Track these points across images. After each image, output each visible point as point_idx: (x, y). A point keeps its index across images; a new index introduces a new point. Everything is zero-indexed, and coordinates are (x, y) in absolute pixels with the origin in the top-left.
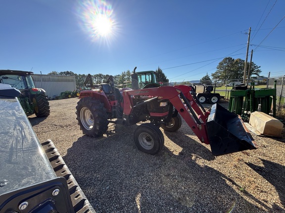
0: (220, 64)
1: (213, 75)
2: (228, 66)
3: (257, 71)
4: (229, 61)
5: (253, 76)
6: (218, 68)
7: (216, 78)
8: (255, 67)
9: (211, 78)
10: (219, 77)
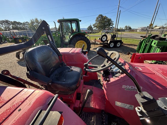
0: (97, 18)
1: (94, 25)
2: (101, 20)
3: (112, 24)
4: (101, 17)
5: (110, 26)
6: (96, 21)
7: (95, 27)
8: (112, 21)
9: (93, 27)
10: (96, 26)
